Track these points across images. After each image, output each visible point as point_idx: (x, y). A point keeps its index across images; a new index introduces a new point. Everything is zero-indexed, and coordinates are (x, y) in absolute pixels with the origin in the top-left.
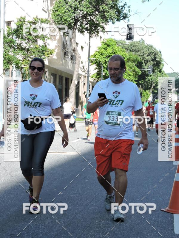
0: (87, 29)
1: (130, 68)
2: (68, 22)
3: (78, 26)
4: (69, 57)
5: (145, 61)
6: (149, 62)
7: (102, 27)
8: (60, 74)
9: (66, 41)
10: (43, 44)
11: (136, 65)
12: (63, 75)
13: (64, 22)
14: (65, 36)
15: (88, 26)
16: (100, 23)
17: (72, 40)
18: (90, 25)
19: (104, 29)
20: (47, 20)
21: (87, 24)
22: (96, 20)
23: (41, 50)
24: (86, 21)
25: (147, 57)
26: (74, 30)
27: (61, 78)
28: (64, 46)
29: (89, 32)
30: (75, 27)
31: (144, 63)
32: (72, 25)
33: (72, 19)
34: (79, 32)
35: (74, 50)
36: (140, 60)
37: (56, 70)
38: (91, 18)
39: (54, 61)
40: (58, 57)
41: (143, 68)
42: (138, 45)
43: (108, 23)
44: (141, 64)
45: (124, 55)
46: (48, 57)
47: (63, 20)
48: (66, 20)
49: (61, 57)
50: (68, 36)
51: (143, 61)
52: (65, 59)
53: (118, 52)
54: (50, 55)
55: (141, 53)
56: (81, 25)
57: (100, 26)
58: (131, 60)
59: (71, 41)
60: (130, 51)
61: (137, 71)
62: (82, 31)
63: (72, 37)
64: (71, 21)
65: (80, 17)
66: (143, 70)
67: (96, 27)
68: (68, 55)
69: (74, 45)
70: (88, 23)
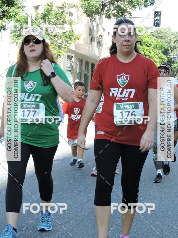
0: (114, 15)
1: (157, 55)
2: (95, 8)
3: (105, 12)
4: (95, 43)
5: (171, 48)
6: (176, 49)
7: (129, 13)
8: (86, 60)
9: (93, 26)
10: (71, 29)
11: (162, 52)
12: (89, 61)
13: (91, 8)
14: (92, 22)
15: (115, 11)
16: (128, 8)
17: (99, 26)
18: (117, 11)
19: (131, 15)
20: (75, 5)
21: (114, 10)
22: (123, 6)
23: (68, 35)
24: (113, 7)
25: (174, 44)
26: (102, 16)
27: (87, 63)
28: (91, 31)
29: (116, 17)
30: (103, 13)
31: (170, 50)
32: (100, 10)
33: (100, 4)
34: (106, 17)
35: (101, 36)
36: (166, 47)
37: (82, 55)
38: (118, 4)
39: (80, 46)
40: (85, 42)
41: (169, 55)
42: (164, 31)
43: (135, 9)
44: (167, 51)
45: (151, 42)
46: (75, 42)
47: (90, 6)
48: (93, 5)
49: (88, 42)
50: (95, 21)
51: (170, 48)
52: (91, 45)
53: (145, 39)
54: (77, 41)
55: (167, 40)
56: (108, 11)
57: (127, 12)
58: (157, 46)
59: (97, 26)
60: (157, 37)
61: (164, 58)
62: (109, 17)
63: (99, 23)
64: (99, 6)
65: (107, 3)
66: (169, 57)
67: (123, 13)
68: (94, 41)
69: (101, 31)
70: (115, 8)
